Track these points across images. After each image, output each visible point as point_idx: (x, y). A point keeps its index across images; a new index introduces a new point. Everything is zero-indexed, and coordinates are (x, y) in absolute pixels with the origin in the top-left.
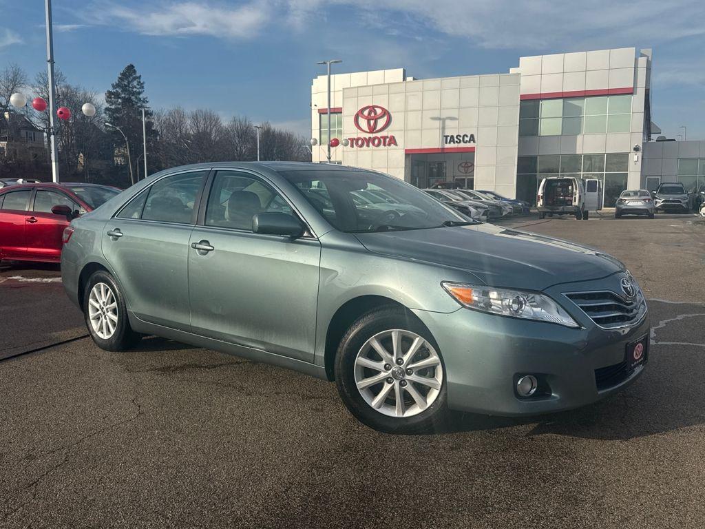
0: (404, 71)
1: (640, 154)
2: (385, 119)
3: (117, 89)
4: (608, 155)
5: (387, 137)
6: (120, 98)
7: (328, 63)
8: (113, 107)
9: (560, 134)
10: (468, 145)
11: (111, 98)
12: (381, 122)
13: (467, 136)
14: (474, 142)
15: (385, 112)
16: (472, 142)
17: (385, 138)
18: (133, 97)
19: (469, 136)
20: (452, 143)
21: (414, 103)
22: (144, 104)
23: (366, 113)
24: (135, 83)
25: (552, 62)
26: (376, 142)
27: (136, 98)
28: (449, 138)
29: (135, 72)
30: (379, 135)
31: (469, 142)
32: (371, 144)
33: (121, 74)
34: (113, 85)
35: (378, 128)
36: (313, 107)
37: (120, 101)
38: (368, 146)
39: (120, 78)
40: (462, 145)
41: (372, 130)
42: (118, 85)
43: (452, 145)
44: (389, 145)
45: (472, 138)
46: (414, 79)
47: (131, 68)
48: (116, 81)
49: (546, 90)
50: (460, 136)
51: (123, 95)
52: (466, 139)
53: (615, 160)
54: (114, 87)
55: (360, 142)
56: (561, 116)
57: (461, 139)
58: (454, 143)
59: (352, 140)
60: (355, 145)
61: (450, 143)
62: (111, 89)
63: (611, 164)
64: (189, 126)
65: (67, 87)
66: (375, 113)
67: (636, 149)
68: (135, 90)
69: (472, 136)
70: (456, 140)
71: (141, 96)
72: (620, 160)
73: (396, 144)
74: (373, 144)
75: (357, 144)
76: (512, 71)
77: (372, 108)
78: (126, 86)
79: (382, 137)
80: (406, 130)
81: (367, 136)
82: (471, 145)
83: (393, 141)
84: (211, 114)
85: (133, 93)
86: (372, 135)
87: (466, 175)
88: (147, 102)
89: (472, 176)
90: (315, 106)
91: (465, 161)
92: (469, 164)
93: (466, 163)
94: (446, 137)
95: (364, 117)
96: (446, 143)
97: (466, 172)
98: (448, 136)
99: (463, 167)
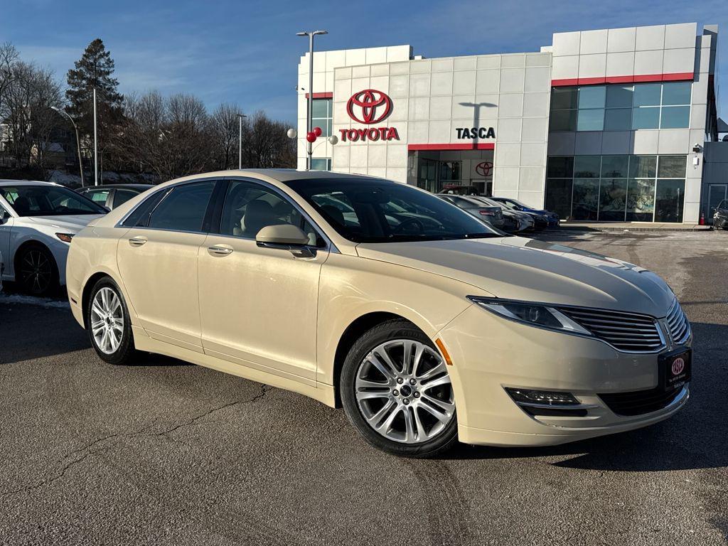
0: (411, 49)
1: (701, 156)
2: (385, 106)
3: (82, 68)
4: (661, 157)
5: (387, 129)
6: (84, 79)
7: (311, 35)
8: (77, 90)
9: (602, 129)
10: (486, 141)
11: (73, 79)
12: (380, 111)
13: (485, 130)
14: (493, 137)
15: (386, 99)
16: (491, 137)
17: (384, 130)
18: (100, 79)
19: (488, 130)
20: (466, 137)
21: (421, 87)
22: (113, 87)
23: (361, 99)
24: (102, 61)
25: (593, 39)
26: (374, 134)
27: (104, 79)
28: (462, 132)
29: (102, 47)
30: (376, 126)
31: (488, 137)
32: (367, 137)
33: (86, 51)
34: (76, 63)
35: (376, 118)
36: (300, 91)
37: (84, 82)
38: (363, 139)
39: (85, 55)
40: (479, 141)
41: (369, 119)
42: (82, 63)
43: (466, 141)
44: (389, 138)
45: (491, 133)
46: (423, 58)
47: (98, 44)
48: (79, 58)
49: (585, 74)
50: (476, 130)
51: (88, 76)
52: (484, 133)
53: (669, 163)
54: (78, 65)
55: (353, 135)
56: (604, 107)
57: (478, 133)
58: (469, 138)
59: (344, 132)
60: (347, 139)
61: (463, 137)
62: (74, 68)
63: (665, 168)
64: (167, 114)
65: (20, 65)
66: (373, 99)
67: (696, 150)
68: (102, 69)
69: (491, 130)
70: (471, 134)
71: (110, 76)
72: (676, 162)
73: (398, 138)
74: (370, 137)
75: (350, 137)
76: (543, 49)
77: (369, 93)
78: (91, 64)
79: (381, 129)
80: (409, 121)
81: (363, 127)
82: (490, 140)
83: (393, 134)
84: (193, 100)
85: (101, 73)
86: (369, 127)
87: (484, 177)
88: (118, 84)
89: (492, 179)
90: (303, 89)
91: (485, 161)
92: (490, 165)
93: (486, 164)
94: (459, 130)
95: (359, 104)
96: (459, 137)
97: (486, 175)
98: (462, 129)
99: (482, 168)
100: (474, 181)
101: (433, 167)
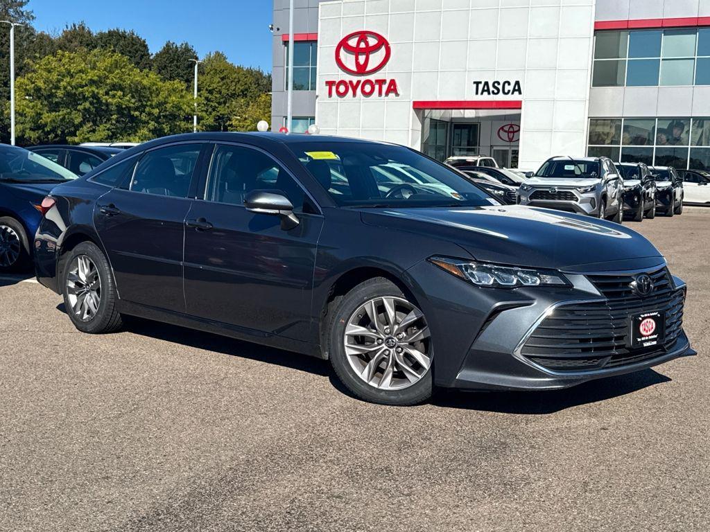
2: (382, 52)
5: (385, 81)
10: (509, 98)
12: (376, 59)
13: (509, 84)
14: (520, 93)
15: (382, 42)
16: (516, 93)
17: (381, 82)
19: (513, 84)
20: (486, 93)
23: (352, 43)
26: (368, 88)
27: (16, 12)
28: (481, 86)
30: (373, 77)
31: (513, 93)
32: (358, 92)
40: (501, 97)
41: (361, 70)
43: (486, 97)
44: (387, 94)
45: (517, 88)
50: (499, 83)
52: (507, 88)
55: (342, 89)
57: (500, 87)
58: (489, 94)
59: (330, 84)
60: (334, 94)
61: (482, 93)
66: (367, 43)
69: (517, 83)
70: (491, 89)
71: (24, 9)
73: (397, 94)
74: (363, 91)
75: (338, 90)
77: (363, 36)
79: (377, 81)
81: (355, 79)
82: (515, 97)
83: (393, 87)
86: (363, 79)
87: (508, 144)
88: (33, 18)
89: (518, 146)
90: (278, 29)
91: (509, 123)
92: (516, 128)
93: (511, 126)
94: (477, 83)
95: (349, 49)
96: (477, 93)
97: (511, 140)
98: (481, 82)
99: (505, 131)
100: (495, 148)
101: (444, 131)
